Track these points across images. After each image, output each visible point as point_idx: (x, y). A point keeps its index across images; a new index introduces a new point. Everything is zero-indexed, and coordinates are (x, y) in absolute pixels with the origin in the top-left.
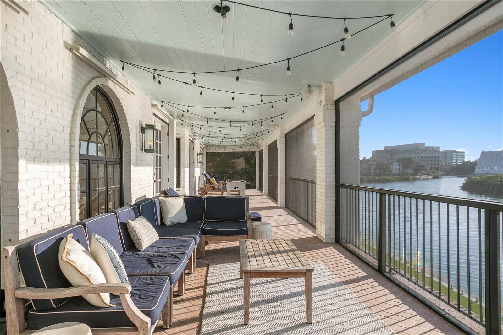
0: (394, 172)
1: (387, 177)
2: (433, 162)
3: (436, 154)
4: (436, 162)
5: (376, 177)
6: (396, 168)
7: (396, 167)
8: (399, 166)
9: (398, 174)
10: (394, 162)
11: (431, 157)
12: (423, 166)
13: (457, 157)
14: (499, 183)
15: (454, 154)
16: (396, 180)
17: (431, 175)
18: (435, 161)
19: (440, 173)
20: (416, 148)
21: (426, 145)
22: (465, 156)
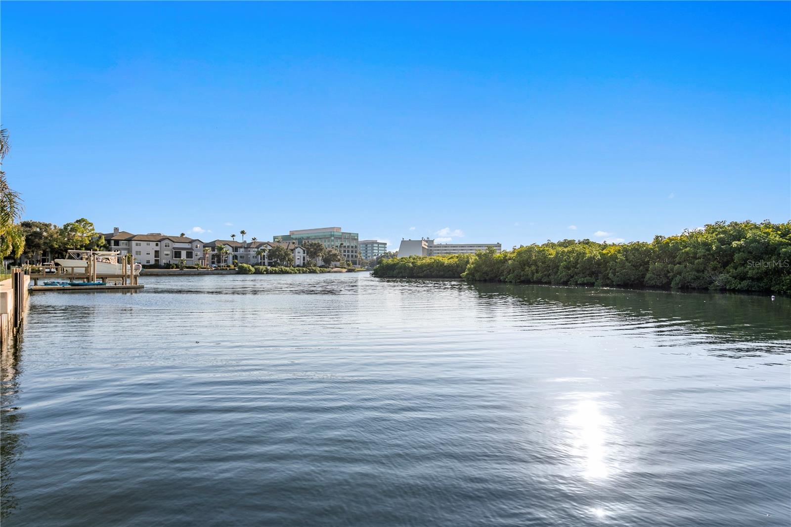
0: (297, 262)
1: (286, 268)
2: (350, 254)
3: (353, 244)
4: (354, 254)
5: (269, 268)
6: (299, 256)
7: (299, 254)
8: (304, 253)
9: (302, 265)
10: (297, 248)
11: (348, 247)
12: (335, 255)
13: (378, 250)
14: (411, 265)
15: (375, 245)
16: (298, 272)
17: (345, 268)
18: (352, 252)
19: (358, 267)
20: (331, 234)
21: (343, 231)
22: (387, 249)
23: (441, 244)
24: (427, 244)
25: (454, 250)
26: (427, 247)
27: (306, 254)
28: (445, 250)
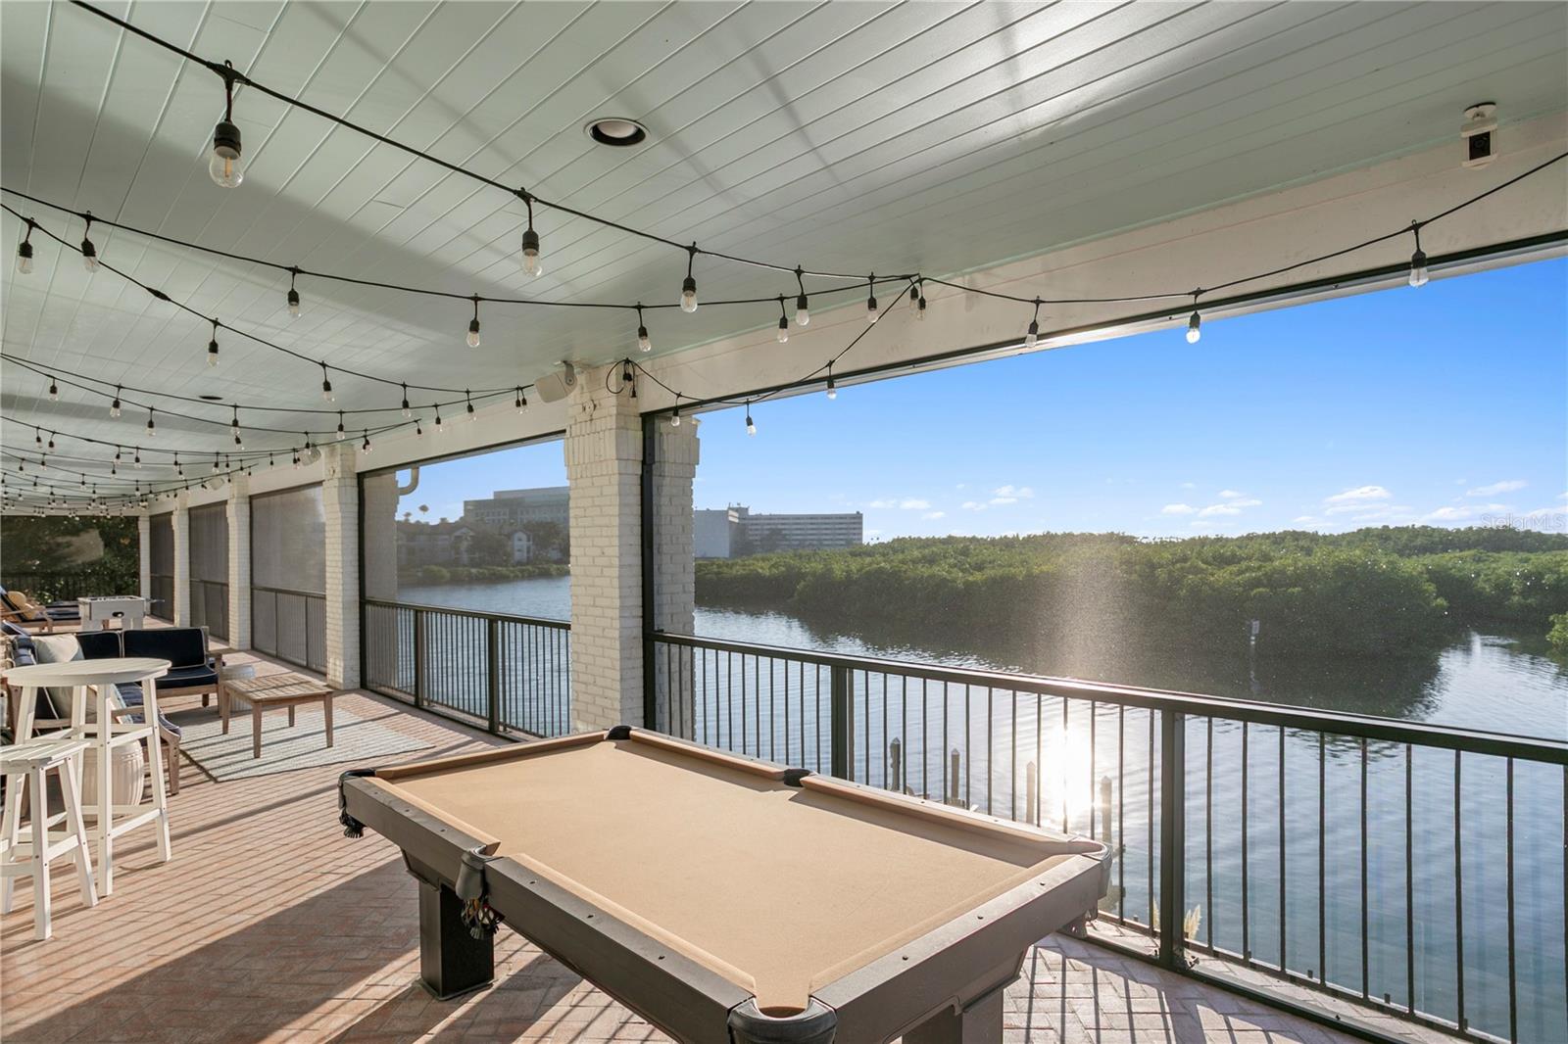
0: (517, 556)
1: (500, 569)
5: (474, 571)
6: (520, 544)
7: (520, 543)
8: (529, 540)
9: (525, 561)
10: (516, 531)
16: (520, 575)
23: (761, 515)
24: (736, 515)
25: (783, 524)
26: (737, 521)
27: (531, 542)
28: (769, 524)
